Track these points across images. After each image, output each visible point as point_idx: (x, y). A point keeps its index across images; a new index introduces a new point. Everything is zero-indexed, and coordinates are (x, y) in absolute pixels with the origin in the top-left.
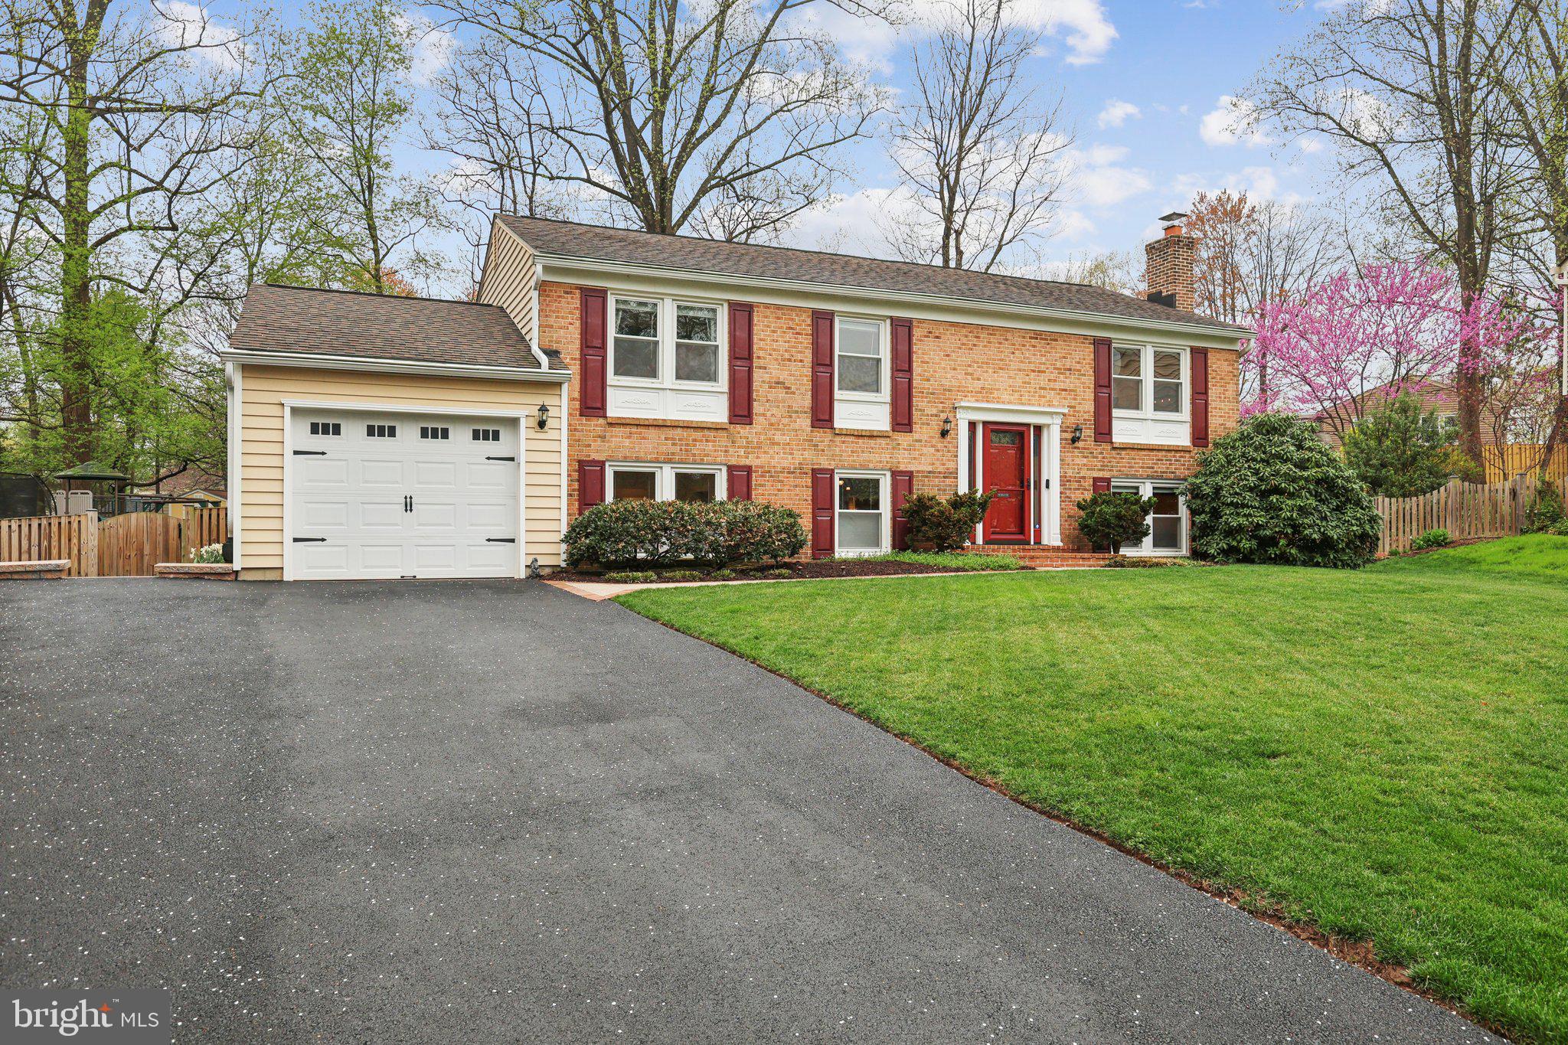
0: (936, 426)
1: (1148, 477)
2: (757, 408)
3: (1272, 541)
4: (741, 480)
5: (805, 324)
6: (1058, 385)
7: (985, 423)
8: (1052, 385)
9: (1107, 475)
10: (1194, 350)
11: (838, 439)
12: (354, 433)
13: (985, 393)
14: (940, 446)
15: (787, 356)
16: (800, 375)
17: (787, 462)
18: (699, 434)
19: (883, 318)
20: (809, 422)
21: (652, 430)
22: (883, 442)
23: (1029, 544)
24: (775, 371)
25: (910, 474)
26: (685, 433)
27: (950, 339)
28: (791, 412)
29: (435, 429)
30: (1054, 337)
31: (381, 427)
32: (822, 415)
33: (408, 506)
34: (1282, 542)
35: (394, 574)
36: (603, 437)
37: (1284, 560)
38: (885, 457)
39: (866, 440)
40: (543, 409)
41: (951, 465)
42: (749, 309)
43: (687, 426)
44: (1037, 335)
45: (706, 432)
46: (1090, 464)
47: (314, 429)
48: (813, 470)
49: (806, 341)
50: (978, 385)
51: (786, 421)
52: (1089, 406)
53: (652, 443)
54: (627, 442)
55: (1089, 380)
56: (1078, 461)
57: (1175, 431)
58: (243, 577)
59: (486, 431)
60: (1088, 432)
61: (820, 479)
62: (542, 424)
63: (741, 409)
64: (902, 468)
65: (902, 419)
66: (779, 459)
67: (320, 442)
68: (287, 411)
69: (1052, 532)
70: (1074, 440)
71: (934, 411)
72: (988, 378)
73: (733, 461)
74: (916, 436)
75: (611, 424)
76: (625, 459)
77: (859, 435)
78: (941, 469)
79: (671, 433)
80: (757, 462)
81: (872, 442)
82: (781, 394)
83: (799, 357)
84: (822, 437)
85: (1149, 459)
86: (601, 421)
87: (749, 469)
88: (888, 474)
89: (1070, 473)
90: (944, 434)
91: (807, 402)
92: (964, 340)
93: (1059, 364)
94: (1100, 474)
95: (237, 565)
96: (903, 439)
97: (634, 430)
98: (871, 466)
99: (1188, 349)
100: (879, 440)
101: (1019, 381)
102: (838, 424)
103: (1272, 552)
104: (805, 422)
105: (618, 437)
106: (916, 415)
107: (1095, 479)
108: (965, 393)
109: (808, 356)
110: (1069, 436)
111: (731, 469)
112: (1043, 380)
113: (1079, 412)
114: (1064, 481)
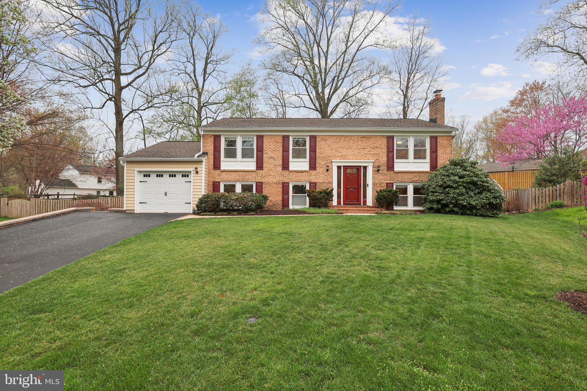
0: (325, 168)
1: (410, 182)
2: (265, 165)
3: (447, 205)
4: (260, 185)
5: (280, 140)
6: (372, 153)
7: (344, 166)
8: (369, 153)
9: (392, 182)
10: (431, 137)
11: (291, 173)
12: (153, 176)
13: (343, 157)
14: (326, 174)
15: (274, 149)
16: (279, 155)
17: (274, 180)
18: (247, 173)
19: (307, 136)
20: (281, 168)
21: (233, 173)
22: (306, 173)
23: (361, 205)
24: (270, 154)
25: (316, 183)
26: (243, 173)
27: (330, 141)
28: (275, 166)
29: (172, 175)
30: (370, 137)
31: (160, 175)
32: (285, 166)
33: (166, 194)
34: (451, 206)
35: (162, 211)
36: (220, 175)
37: (452, 212)
38: (307, 178)
39: (300, 173)
40: (196, 168)
41: (330, 180)
42: (262, 137)
43: (243, 171)
44: (363, 137)
45: (249, 173)
46: (385, 178)
47: (144, 176)
48: (282, 183)
49: (280, 145)
50: (340, 154)
51: (274, 168)
52: (385, 159)
53: (233, 176)
54: (226, 176)
55: (385, 150)
56: (380, 177)
57: (424, 166)
58: (127, 212)
59: (185, 175)
60: (384, 168)
61: (285, 186)
62: (197, 172)
63: (260, 166)
64: (313, 181)
65: (313, 166)
66: (271, 180)
67: (146, 179)
68: (136, 172)
69: (370, 202)
70: (378, 170)
71: (324, 163)
72: (344, 152)
73: (257, 181)
74: (317, 171)
75: (222, 172)
76: (226, 181)
77: (298, 172)
78: (327, 181)
79: (239, 173)
80: (265, 181)
81: (302, 174)
82: (272, 161)
83: (278, 149)
84: (286, 173)
85: (410, 176)
86: (219, 171)
87: (262, 183)
88: (308, 183)
89: (377, 181)
90: (327, 170)
91: (281, 162)
92: (335, 140)
93: (372, 146)
94: (390, 182)
95: (125, 209)
96: (313, 172)
97: (228, 173)
98: (302, 181)
99: (429, 137)
100: (304, 173)
101: (356, 152)
102: (290, 169)
103: (447, 209)
104: (280, 168)
105: (224, 175)
106: (317, 165)
107: (387, 183)
108: (335, 157)
109: (281, 149)
110: (376, 169)
111: (257, 183)
112: (366, 151)
113: (380, 161)
114: (374, 184)
